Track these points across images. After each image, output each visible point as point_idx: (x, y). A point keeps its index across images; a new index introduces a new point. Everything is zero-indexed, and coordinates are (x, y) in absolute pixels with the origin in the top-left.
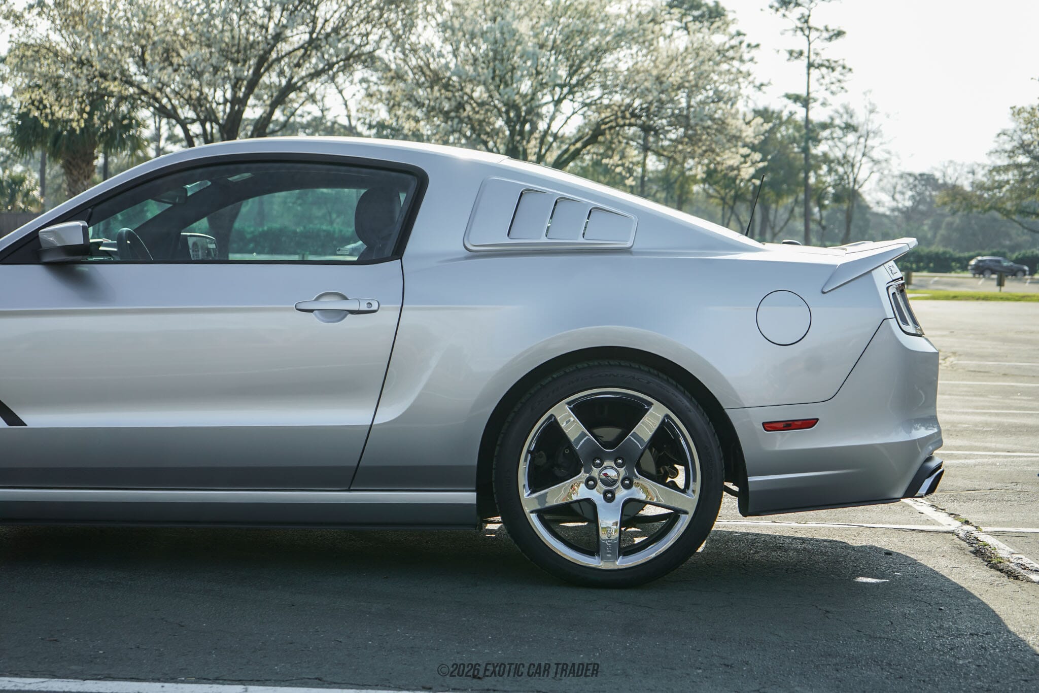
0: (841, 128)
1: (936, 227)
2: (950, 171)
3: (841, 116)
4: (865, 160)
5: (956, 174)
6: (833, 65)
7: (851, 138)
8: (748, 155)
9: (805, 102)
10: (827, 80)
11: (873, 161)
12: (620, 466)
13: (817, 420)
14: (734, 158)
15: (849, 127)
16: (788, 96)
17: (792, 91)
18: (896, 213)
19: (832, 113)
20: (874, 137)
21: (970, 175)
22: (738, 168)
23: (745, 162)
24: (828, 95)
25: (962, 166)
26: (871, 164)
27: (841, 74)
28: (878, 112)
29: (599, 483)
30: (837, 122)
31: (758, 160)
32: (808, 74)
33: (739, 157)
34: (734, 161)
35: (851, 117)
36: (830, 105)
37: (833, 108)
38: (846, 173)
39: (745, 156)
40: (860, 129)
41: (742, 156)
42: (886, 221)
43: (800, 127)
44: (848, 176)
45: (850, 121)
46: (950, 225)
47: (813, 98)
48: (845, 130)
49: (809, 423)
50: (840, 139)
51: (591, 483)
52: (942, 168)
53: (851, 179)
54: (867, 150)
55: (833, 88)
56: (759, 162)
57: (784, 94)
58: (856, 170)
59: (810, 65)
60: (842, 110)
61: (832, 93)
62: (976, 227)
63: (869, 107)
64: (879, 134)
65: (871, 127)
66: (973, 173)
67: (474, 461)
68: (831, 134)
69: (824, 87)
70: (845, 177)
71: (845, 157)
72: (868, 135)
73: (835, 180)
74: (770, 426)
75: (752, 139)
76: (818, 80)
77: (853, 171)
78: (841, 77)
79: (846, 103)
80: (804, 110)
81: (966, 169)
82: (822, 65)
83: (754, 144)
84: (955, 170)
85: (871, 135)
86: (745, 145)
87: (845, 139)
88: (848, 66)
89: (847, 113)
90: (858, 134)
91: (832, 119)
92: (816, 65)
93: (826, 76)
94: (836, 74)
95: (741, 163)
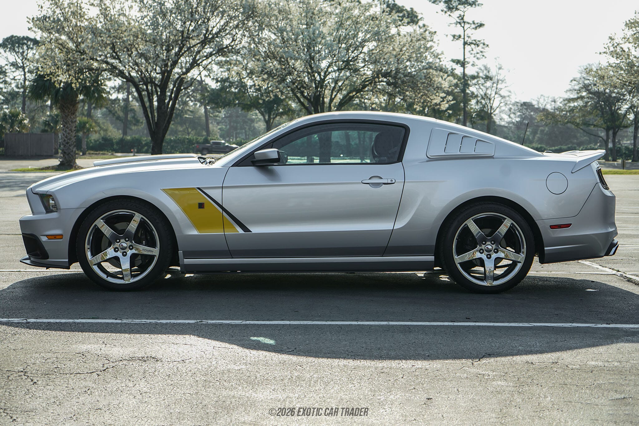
0: (483, 78)
1: (534, 133)
2: (541, 101)
3: (483, 72)
4: (497, 96)
5: (545, 103)
6: (478, 43)
7: (489, 84)
8: (445, 97)
9: (463, 64)
10: (475, 52)
11: (501, 96)
12: (493, 244)
13: (571, 224)
14: (437, 99)
15: (488, 78)
16: (453, 61)
17: (455, 58)
18: (511, 125)
19: (477, 70)
20: (501, 83)
21: (553, 103)
22: (440, 105)
23: (443, 101)
24: (475, 59)
25: (548, 97)
26: (500, 98)
27: (482, 48)
28: (503, 69)
29: (485, 251)
30: (481, 75)
31: (451, 100)
32: (464, 48)
33: (440, 98)
34: (437, 100)
35: (489, 72)
36: (477, 65)
37: (478, 67)
38: (486, 103)
39: (443, 98)
40: (494, 78)
41: (441, 98)
42: (505, 129)
43: (460, 78)
44: (487, 105)
45: (487, 74)
46: (542, 131)
47: (467, 62)
48: (485, 80)
49: (568, 225)
50: (482, 84)
51: (481, 251)
52: (537, 99)
53: (489, 107)
54: (497, 90)
55: (478, 56)
56: (451, 101)
57: (451, 60)
58: (492, 102)
59: (465, 43)
60: (483, 68)
61: (478, 58)
62: (557, 132)
63: (498, 66)
64: (505, 81)
65: (500, 77)
66: (555, 102)
67: (434, 243)
68: (478, 81)
69: (473, 55)
70: (486, 106)
71: (485, 94)
72: (498, 82)
73: (481, 108)
74: (552, 227)
75: (448, 89)
76: (469, 52)
77: (490, 102)
78: (482, 50)
79: (486, 64)
80: (462, 68)
81: (551, 100)
82: (472, 43)
83: (448, 91)
84: (544, 100)
85: (500, 82)
86: (444, 92)
87: (485, 85)
88: (486, 43)
89: (486, 70)
90: (492, 82)
91: (478, 73)
92: (469, 43)
93: (474, 49)
94: (480, 48)
95: (441, 102)
